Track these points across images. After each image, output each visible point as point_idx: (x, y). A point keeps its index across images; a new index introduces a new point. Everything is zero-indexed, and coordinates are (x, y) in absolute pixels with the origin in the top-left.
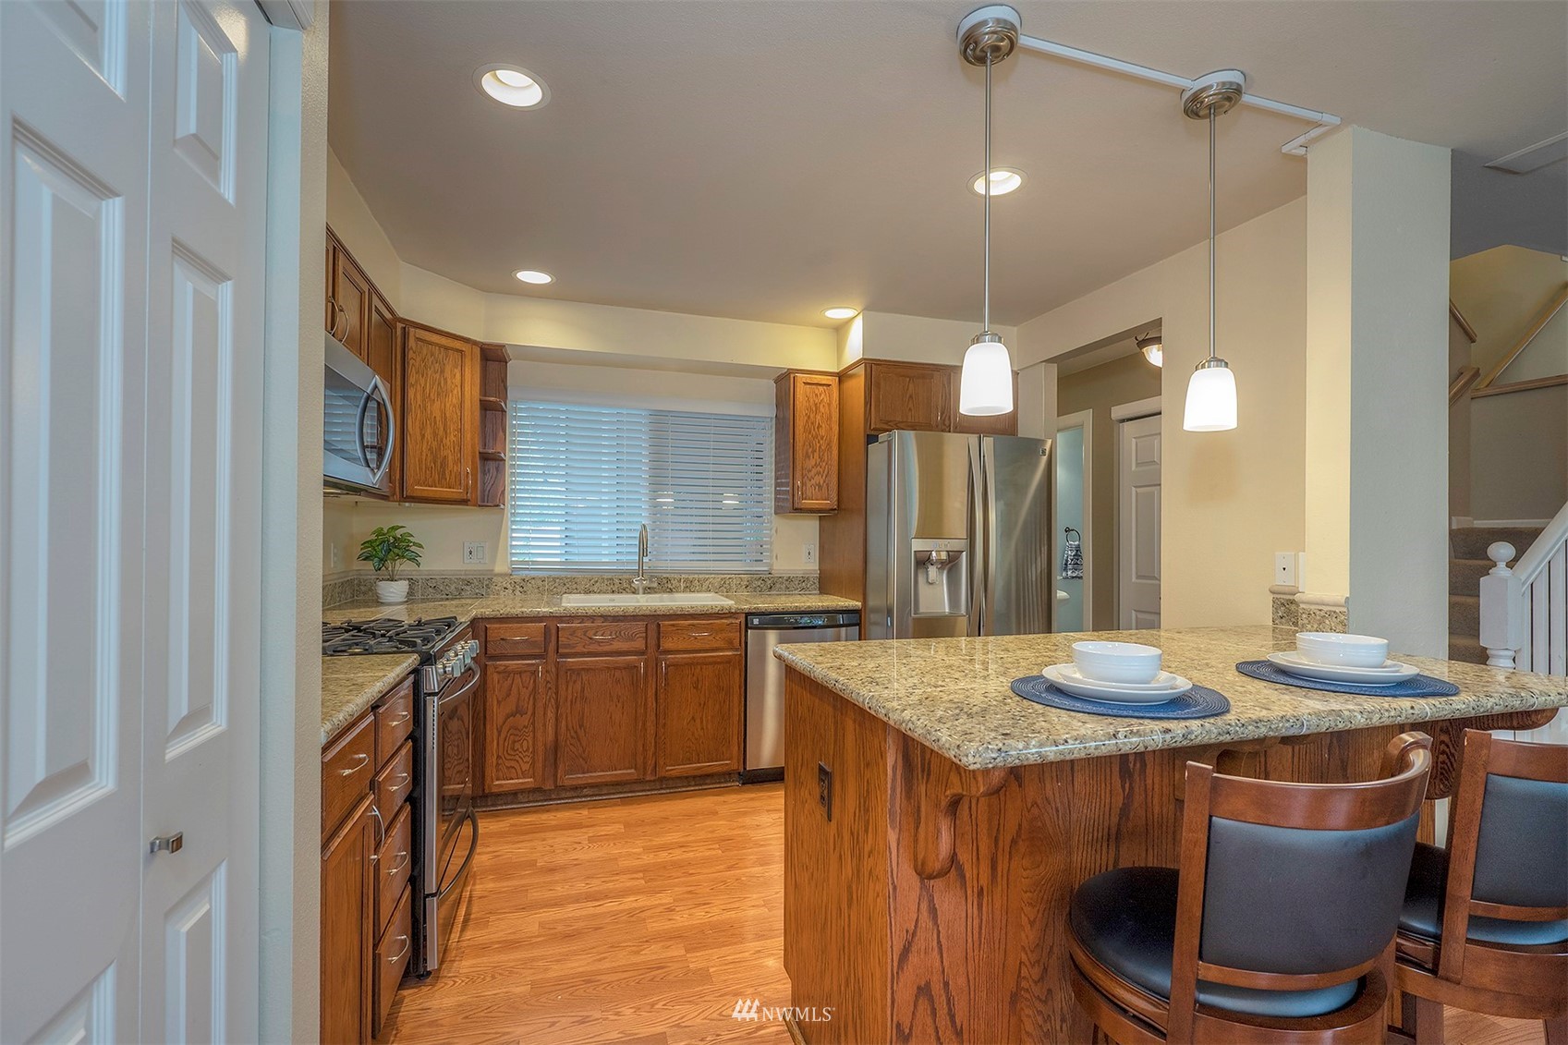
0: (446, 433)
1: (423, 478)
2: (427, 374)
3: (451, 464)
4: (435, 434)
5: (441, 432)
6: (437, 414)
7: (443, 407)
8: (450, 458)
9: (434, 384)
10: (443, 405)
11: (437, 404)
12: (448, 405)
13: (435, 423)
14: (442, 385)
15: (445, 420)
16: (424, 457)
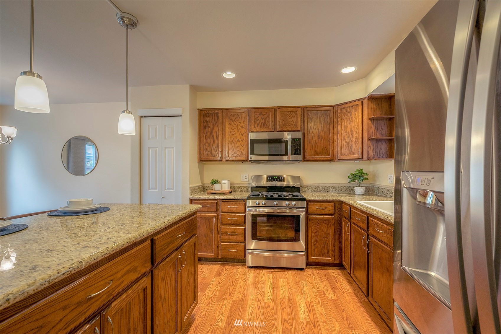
0: (352, 136)
1: (344, 153)
2: (345, 118)
3: (354, 146)
4: (348, 137)
5: (350, 136)
6: (349, 130)
7: (351, 127)
8: (354, 144)
9: (347, 121)
10: (351, 126)
11: (349, 127)
12: (353, 126)
13: (348, 134)
14: (351, 120)
15: (352, 131)
16: (344, 146)
